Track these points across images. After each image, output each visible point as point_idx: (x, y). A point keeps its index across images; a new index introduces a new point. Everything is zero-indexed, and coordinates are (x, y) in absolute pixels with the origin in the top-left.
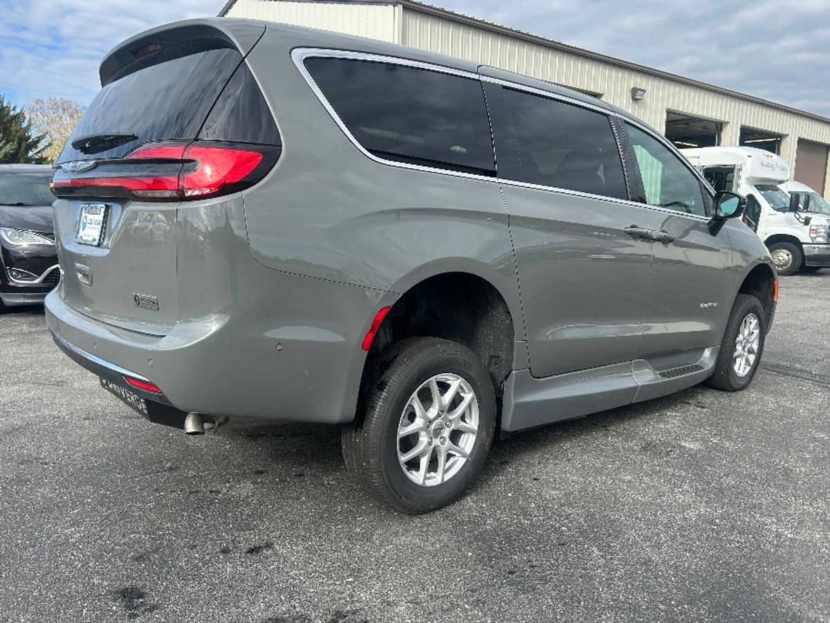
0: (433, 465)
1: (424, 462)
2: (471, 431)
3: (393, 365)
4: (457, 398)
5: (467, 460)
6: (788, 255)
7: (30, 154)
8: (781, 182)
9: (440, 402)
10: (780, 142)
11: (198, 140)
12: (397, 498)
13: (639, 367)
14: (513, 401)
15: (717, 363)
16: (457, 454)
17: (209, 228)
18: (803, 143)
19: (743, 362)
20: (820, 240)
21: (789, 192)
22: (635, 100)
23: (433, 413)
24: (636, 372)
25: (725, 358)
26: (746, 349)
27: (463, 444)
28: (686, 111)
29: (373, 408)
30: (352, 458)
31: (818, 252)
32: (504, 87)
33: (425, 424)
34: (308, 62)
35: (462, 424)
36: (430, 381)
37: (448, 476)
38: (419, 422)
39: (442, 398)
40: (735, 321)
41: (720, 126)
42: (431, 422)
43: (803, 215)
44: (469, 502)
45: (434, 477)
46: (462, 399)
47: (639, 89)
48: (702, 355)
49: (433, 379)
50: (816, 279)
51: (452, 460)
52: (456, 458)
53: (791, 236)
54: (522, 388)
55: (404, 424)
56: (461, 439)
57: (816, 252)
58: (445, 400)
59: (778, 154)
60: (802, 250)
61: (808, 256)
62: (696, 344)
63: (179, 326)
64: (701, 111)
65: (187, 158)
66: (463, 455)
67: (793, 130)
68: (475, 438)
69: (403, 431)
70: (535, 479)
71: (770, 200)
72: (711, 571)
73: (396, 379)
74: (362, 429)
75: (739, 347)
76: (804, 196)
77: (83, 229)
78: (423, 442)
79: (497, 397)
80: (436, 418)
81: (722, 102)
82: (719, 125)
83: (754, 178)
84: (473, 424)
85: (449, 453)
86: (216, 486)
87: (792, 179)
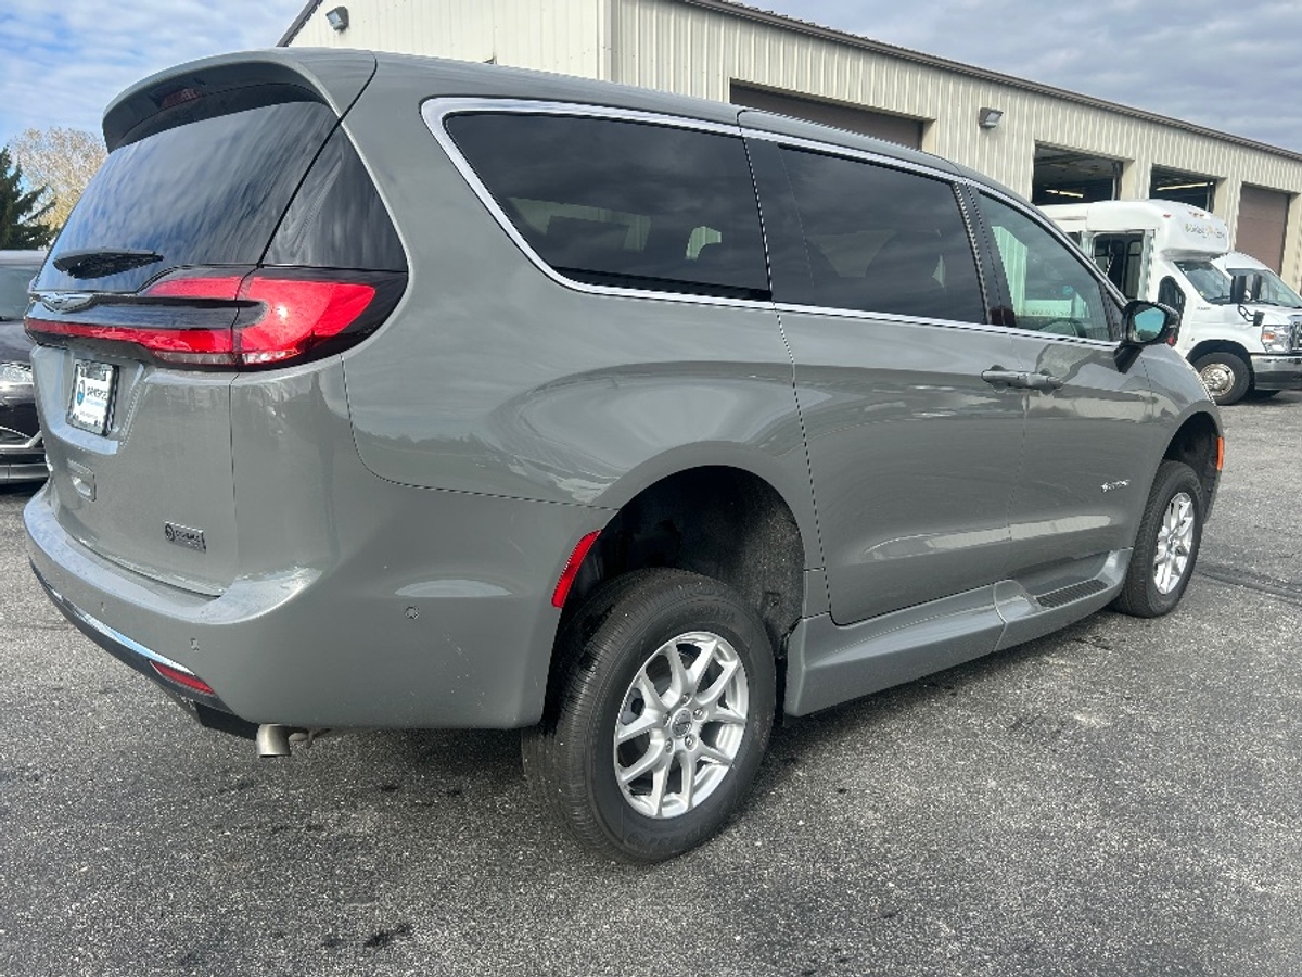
0: (674, 783)
1: (659, 779)
2: (735, 722)
3: (605, 625)
4: (713, 668)
5: (731, 768)
6: (1227, 373)
7: (22, 219)
8: (1216, 256)
9: (684, 678)
10: (1212, 189)
11: (263, 266)
12: (617, 843)
13: (1005, 593)
14: (804, 667)
15: (1127, 576)
16: (714, 761)
17: (286, 396)
18: (1249, 191)
19: (1169, 570)
20: (1278, 348)
21: (1228, 270)
22: (985, 127)
23: (673, 699)
24: (1000, 604)
25: (1141, 567)
26: (1173, 550)
27: (723, 744)
28: (1065, 143)
29: (573, 699)
30: (539, 779)
31: (1275, 366)
32: (783, 146)
33: (659, 718)
34: (451, 121)
35: (722, 711)
36: (667, 647)
37: (699, 798)
38: (649, 716)
39: (687, 672)
40: (1156, 507)
41: (1119, 166)
42: (669, 714)
43: (1252, 309)
44: (734, 838)
45: (676, 802)
46: (719, 670)
47: (992, 111)
48: (1103, 564)
49: (672, 643)
50: (1272, 411)
51: (705, 770)
52: (710, 768)
53: (1233, 342)
54: (817, 644)
55: (624, 720)
56: (719, 736)
57: (1271, 367)
58: (692, 675)
59: (1210, 210)
60: (1249, 363)
61: (1260, 374)
62: (1094, 547)
63: (240, 586)
64: (1089, 143)
65: (244, 298)
66: (724, 762)
67: (1234, 170)
68: (742, 732)
69: (624, 733)
70: (841, 791)
71: (1199, 285)
72: (1135, 962)
73: (608, 650)
74: (555, 733)
75: (1162, 548)
76: (1252, 277)
77: (80, 403)
78: (657, 747)
79: (776, 659)
80: (677, 706)
81: (1123, 129)
82: (1117, 166)
83: (1173, 250)
84: (738, 710)
85: (700, 761)
86: (317, 816)
87: (1233, 248)
